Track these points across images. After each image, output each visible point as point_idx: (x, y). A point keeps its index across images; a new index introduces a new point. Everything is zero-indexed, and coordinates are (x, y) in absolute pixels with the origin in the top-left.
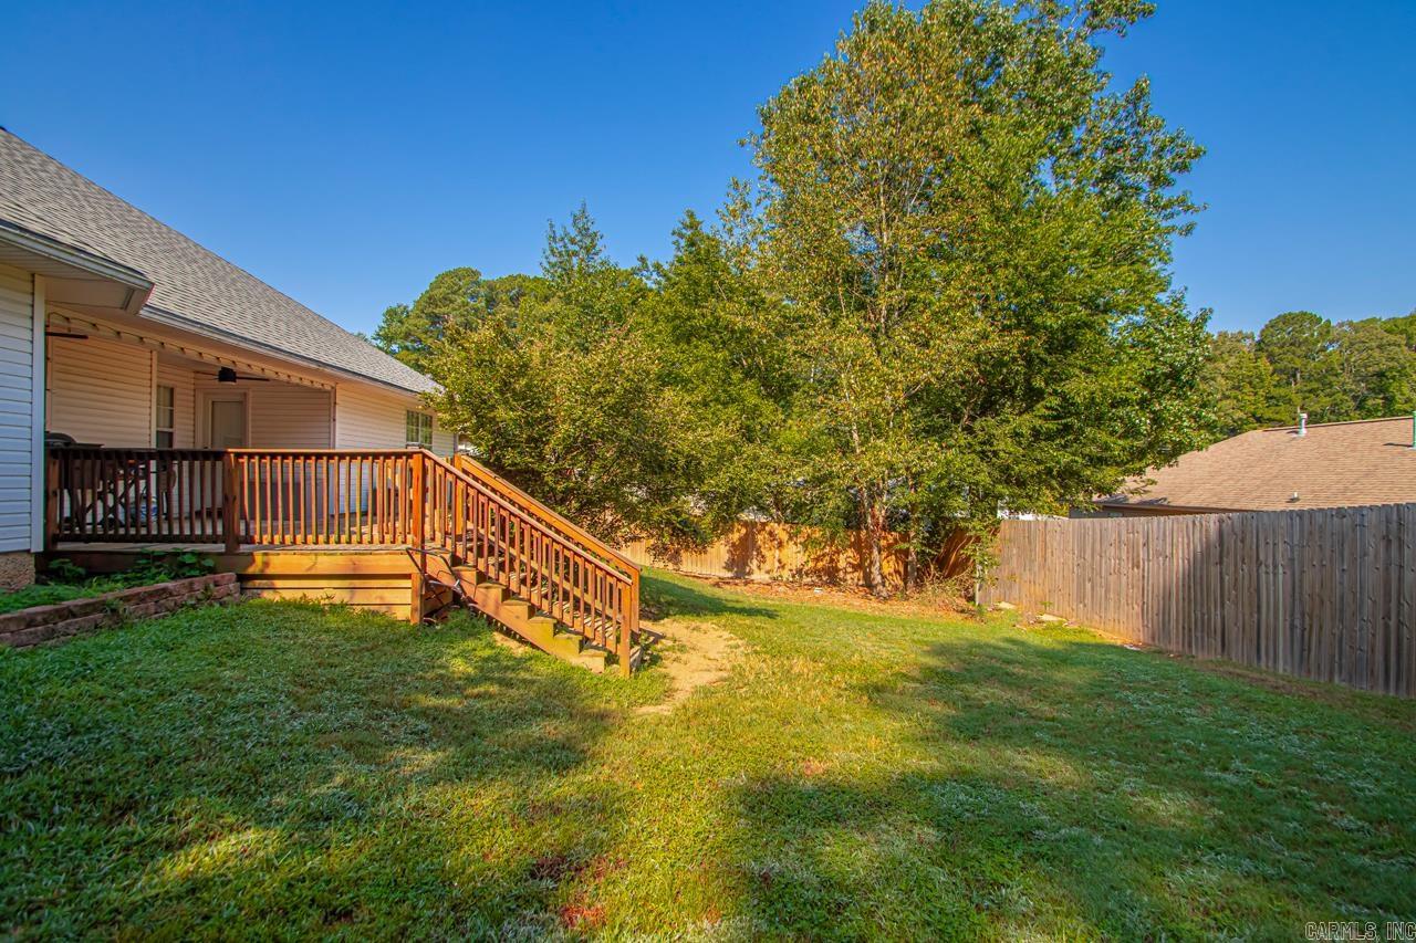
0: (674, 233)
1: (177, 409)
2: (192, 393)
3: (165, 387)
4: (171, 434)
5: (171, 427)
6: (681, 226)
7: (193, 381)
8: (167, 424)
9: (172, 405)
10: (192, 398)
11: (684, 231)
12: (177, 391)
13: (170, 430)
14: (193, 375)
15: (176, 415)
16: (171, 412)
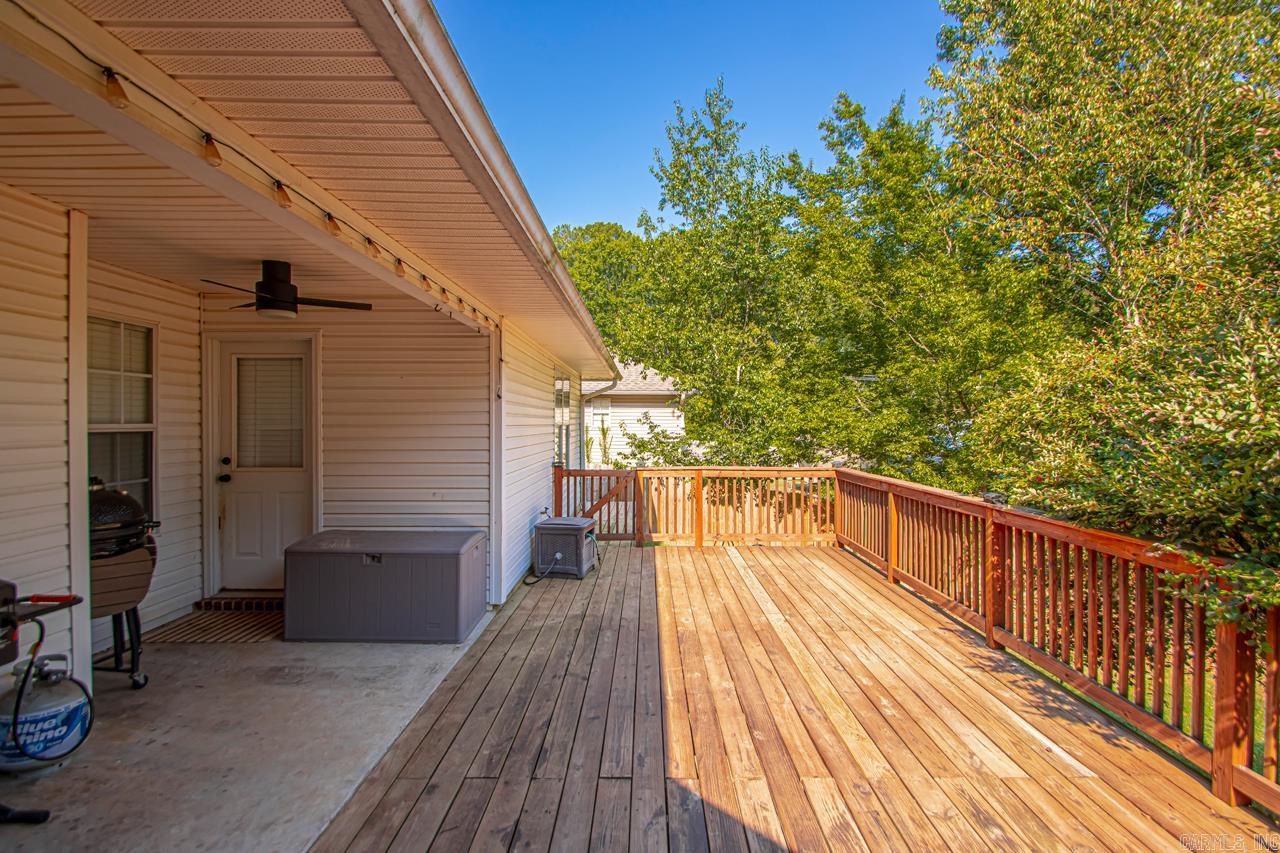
0: (822, 126)
1: (160, 376)
2: (195, 340)
3: (130, 327)
4: (148, 437)
5: (148, 419)
6: (834, 116)
7: (196, 314)
8: (139, 414)
9: (148, 369)
10: (195, 353)
11: (836, 123)
12: (159, 336)
13: (145, 427)
14: (196, 301)
15: (159, 390)
16: (148, 383)
